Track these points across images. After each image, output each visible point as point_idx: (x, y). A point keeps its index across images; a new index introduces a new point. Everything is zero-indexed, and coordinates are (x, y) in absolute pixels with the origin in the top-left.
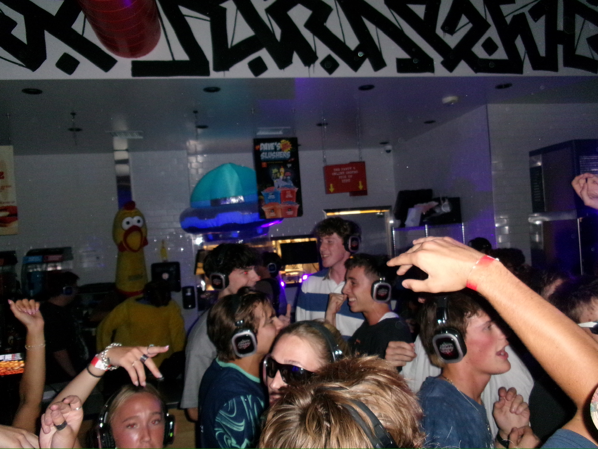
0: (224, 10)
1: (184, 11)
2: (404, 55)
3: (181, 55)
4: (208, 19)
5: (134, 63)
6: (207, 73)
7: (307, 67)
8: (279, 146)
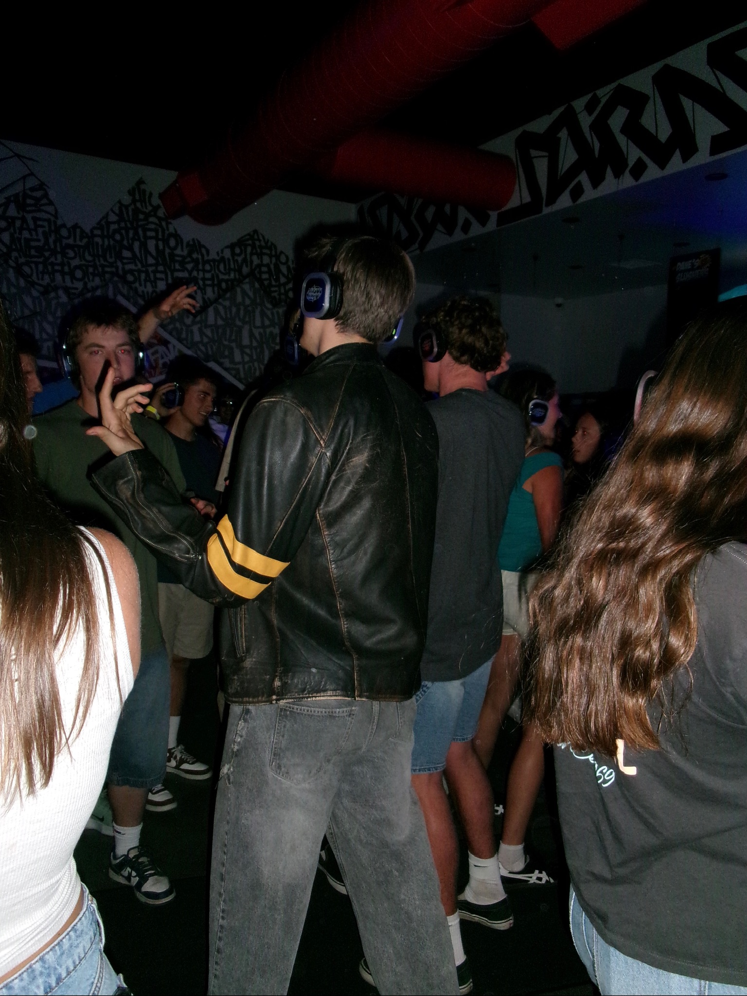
0: (559, 139)
1: (534, 153)
2: (721, 128)
3: (527, 199)
4: (546, 154)
5: (499, 214)
6: (540, 211)
7: (617, 179)
8: (697, 262)
